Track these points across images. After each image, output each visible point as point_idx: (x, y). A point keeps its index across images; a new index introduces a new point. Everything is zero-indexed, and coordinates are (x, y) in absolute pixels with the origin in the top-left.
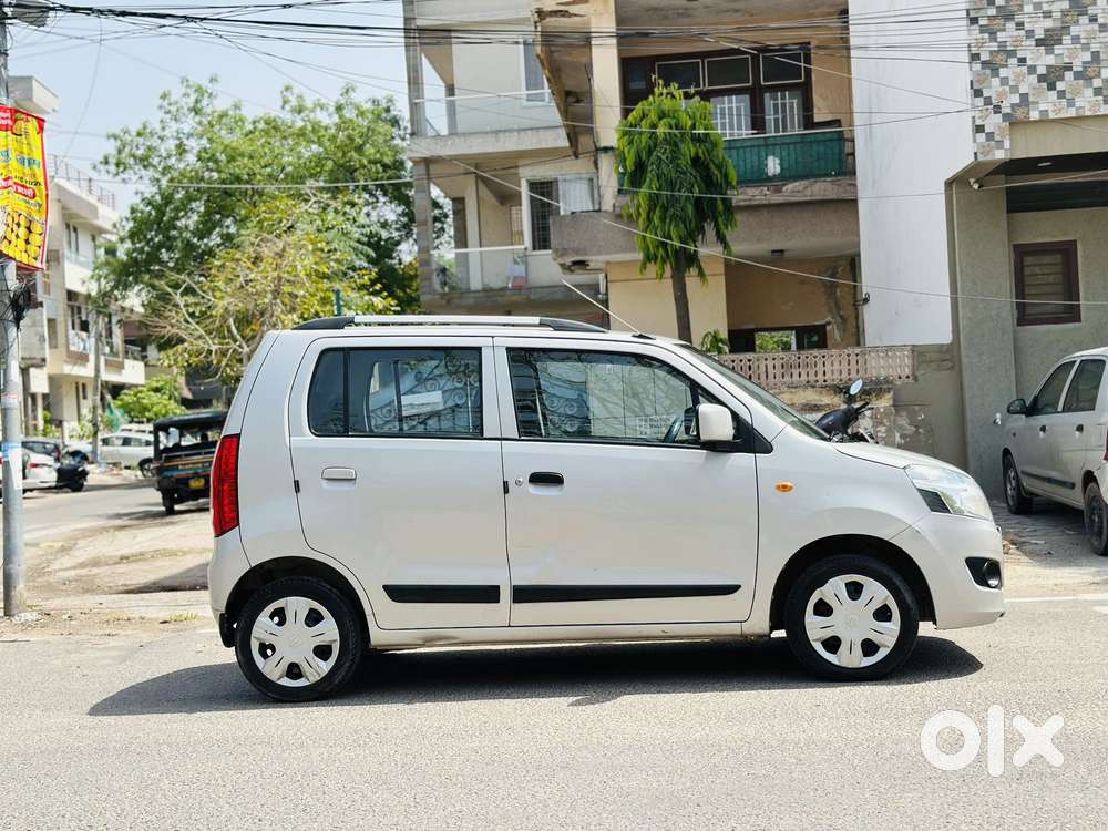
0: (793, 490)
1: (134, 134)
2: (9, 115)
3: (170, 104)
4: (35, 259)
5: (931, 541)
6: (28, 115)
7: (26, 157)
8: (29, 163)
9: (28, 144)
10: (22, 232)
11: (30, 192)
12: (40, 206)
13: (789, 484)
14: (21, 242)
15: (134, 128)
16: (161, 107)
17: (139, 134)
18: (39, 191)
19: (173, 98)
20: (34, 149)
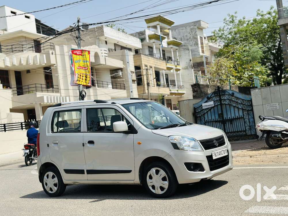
0: (141, 144)
1: (217, 31)
2: (80, 52)
3: (226, 21)
4: (88, 83)
5: (174, 158)
6: (85, 51)
7: (85, 60)
8: (86, 62)
9: (86, 57)
10: (84, 78)
11: (86, 68)
12: (89, 71)
13: (141, 142)
14: (84, 81)
15: (217, 29)
16: (224, 23)
17: (219, 31)
18: (88, 67)
19: (227, 20)
20: (87, 58)
